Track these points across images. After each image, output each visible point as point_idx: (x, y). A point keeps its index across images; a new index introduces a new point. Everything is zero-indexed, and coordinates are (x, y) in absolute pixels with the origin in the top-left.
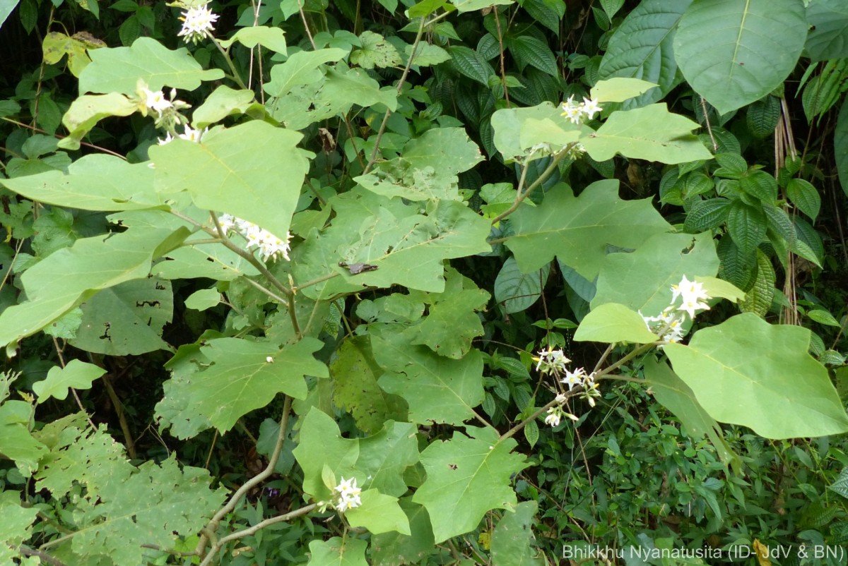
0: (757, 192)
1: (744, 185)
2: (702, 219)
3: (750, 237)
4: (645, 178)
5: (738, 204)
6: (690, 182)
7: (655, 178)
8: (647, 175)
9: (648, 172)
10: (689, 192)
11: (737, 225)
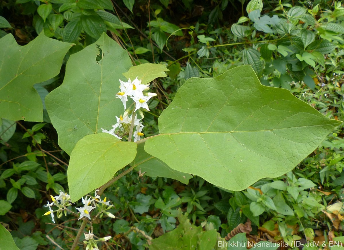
0: (90, 6)
1: (81, 6)
2: (71, 36)
3: (100, 31)
4: (27, 33)
5: (84, 18)
6: (51, 21)
7: (32, 31)
8: (27, 31)
9: (27, 29)
10: (54, 26)
11: (90, 29)
